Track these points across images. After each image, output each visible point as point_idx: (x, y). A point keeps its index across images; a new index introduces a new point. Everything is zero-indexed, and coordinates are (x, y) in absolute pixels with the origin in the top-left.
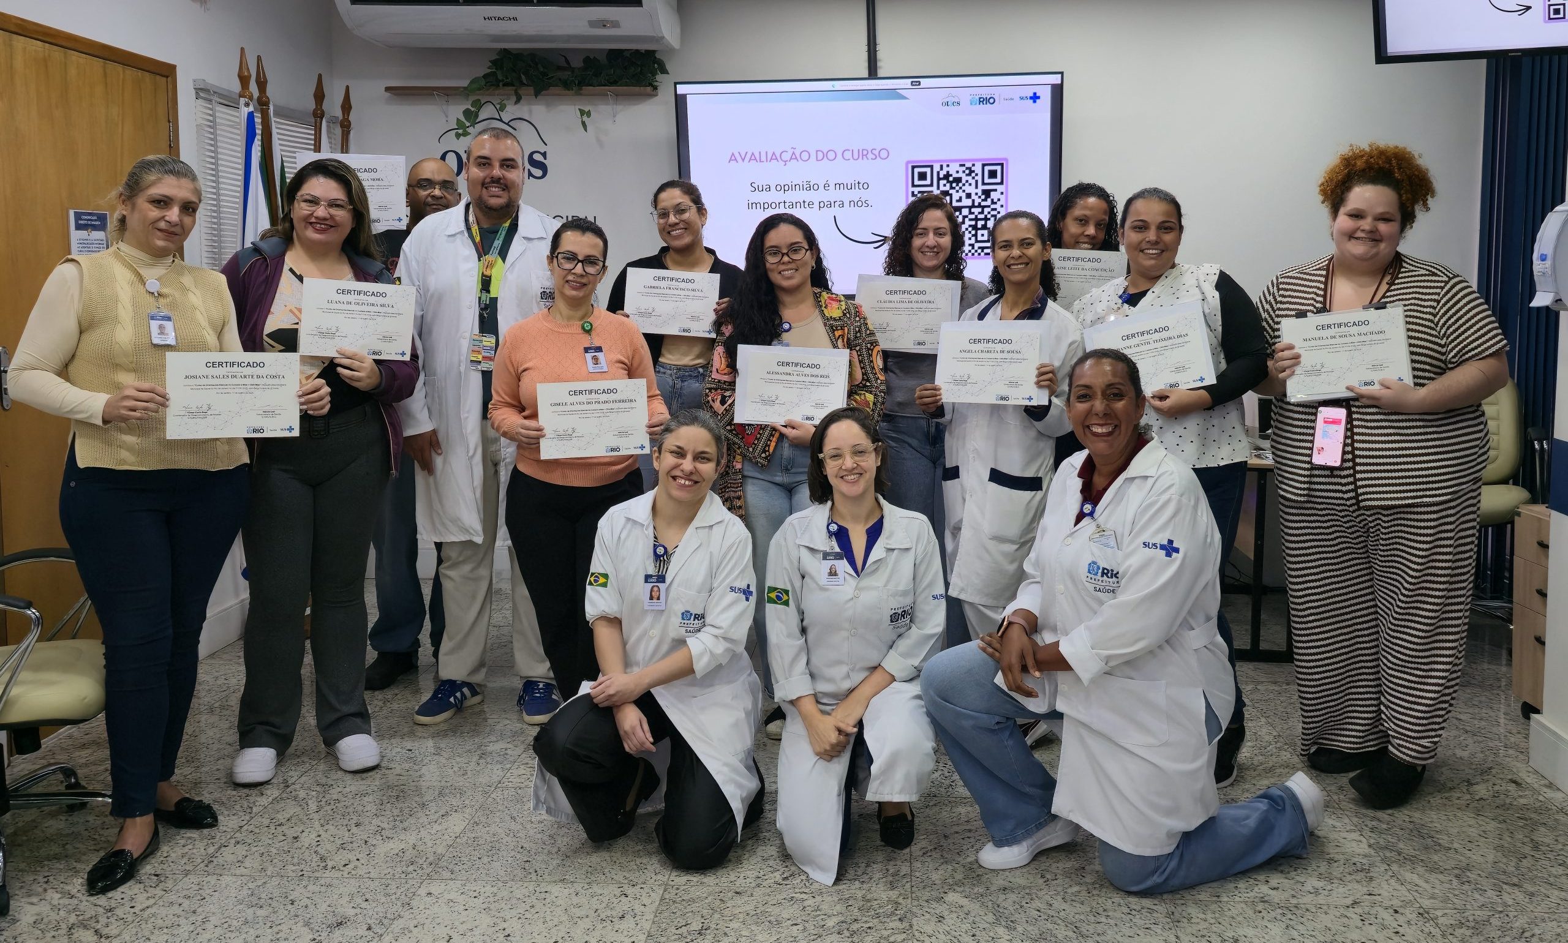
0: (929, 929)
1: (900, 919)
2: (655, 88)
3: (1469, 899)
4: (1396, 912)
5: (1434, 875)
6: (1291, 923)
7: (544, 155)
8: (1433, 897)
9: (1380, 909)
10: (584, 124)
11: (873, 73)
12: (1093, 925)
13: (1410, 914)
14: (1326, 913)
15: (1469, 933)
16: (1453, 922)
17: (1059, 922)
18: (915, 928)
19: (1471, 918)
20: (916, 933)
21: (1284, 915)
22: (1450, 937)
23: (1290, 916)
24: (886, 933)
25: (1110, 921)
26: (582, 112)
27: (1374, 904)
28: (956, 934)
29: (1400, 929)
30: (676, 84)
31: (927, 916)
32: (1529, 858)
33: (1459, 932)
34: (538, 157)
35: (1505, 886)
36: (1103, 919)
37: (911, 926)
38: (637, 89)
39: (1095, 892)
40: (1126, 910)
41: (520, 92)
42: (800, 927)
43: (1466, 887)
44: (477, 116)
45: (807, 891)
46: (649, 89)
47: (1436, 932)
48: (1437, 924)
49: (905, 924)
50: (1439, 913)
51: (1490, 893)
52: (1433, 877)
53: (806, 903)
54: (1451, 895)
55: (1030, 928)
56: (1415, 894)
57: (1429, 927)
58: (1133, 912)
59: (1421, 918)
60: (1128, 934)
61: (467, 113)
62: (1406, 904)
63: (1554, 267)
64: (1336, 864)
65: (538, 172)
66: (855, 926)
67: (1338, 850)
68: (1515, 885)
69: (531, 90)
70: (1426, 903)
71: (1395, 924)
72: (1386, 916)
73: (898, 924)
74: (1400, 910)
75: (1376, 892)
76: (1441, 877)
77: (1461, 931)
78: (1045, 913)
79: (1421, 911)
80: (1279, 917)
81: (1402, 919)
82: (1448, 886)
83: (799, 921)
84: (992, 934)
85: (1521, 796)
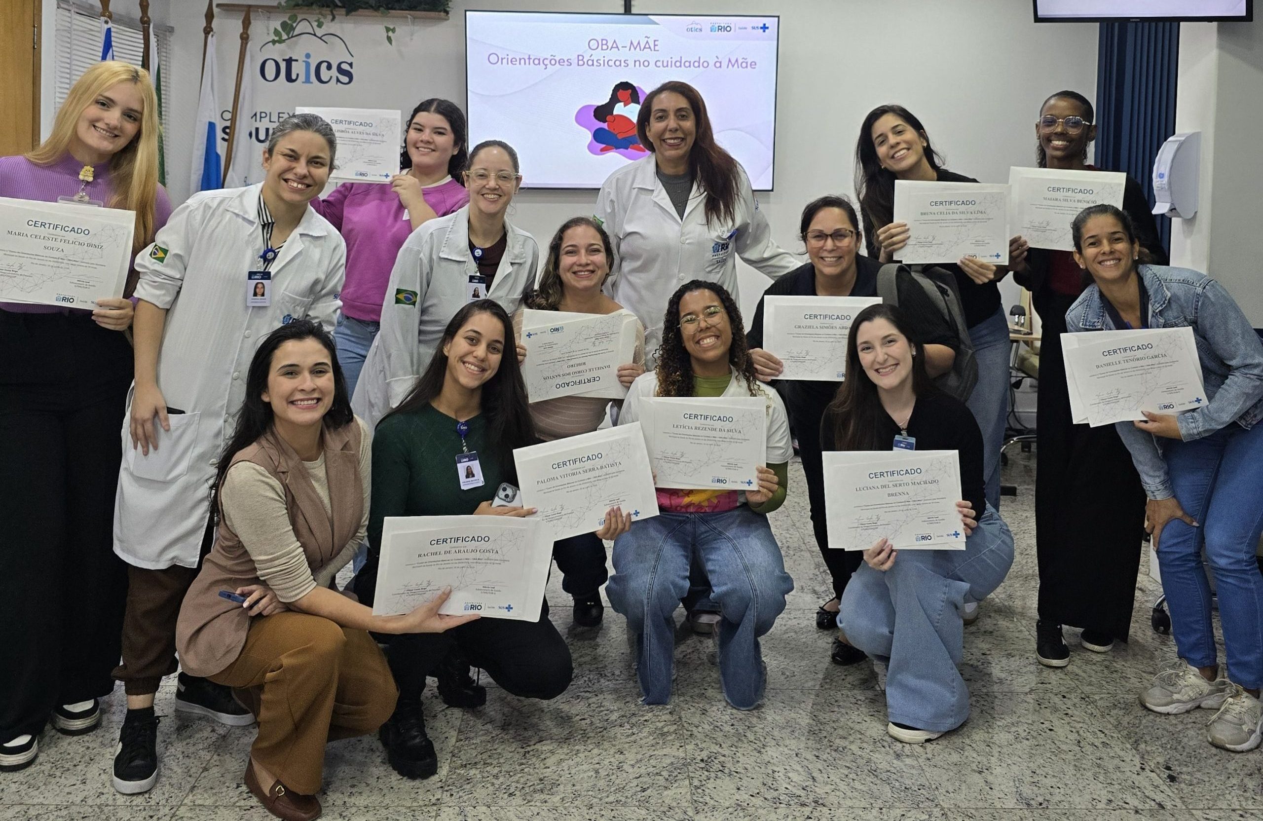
0: (695, 721)
1: (670, 713)
2: (447, 13)
3: (1118, 685)
4: (1064, 697)
5: (1089, 667)
6: (984, 708)
7: (351, 65)
8: (1090, 684)
9: (1050, 695)
10: (389, 39)
11: (628, 10)
12: (828, 714)
13: (1074, 698)
14: (1011, 699)
15: (1121, 713)
16: (1108, 705)
17: (801, 712)
18: (684, 720)
19: (1122, 701)
20: (685, 725)
21: (978, 701)
22: (1108, 717)
23: (983, 703)
24: (660, 725)
25: (841, 710)
26: (388, 30)
27: (1046, 691)
28: (719, 724)
29: (1069, 712)
30: (466, 11)
31: (693, 710)
32: (1159, 650)
33: (1113, 712)
34: (345, 67)
35: (1144, 674)
36: (836, 709)
37: (680, 718)
38: (432, 14)
39: (827, 686)
40: (854, 701)
41: (335, 12)
42: (588, 721)
43: (1114, 675)
44: (294, 29)
45: (590, 690)
46: (442, 14)
47: (1096, 712)
48: (1096, 706)
49: (675, 717)
50: (1097, 697)
51: (1133, 680)
52: (1088, 668)
53: (590, 701)
54: (1104, 683)
55: (777, 718)
56: (1076, 682)
57: (1091, 709)
58: (859, 702)
59: (1083, 702)
60: (857, 721)
61: (284, 25)
62: (1071, 690)
63: (1170, 183)
64: (1013, 659)
65: (345, 79)
66: (634, 720)
67: (1013, 647)
68: (1151, 673)
69: (343, 11)
70: (1087, 689)
71: (1064, 707)
72: (1057, 700)
73: (668, 717)
74: (1068, 696)
75: (1047, 681)
76: (1094, 667)
77: (1115, 711)
78: (788, 705)
79: (1083, 696)
80: (974, 703)
81: (1069, 703)
82: (1101, 675)
83: (586, 716)
84: (747, 724)
85: (1147, 601)
